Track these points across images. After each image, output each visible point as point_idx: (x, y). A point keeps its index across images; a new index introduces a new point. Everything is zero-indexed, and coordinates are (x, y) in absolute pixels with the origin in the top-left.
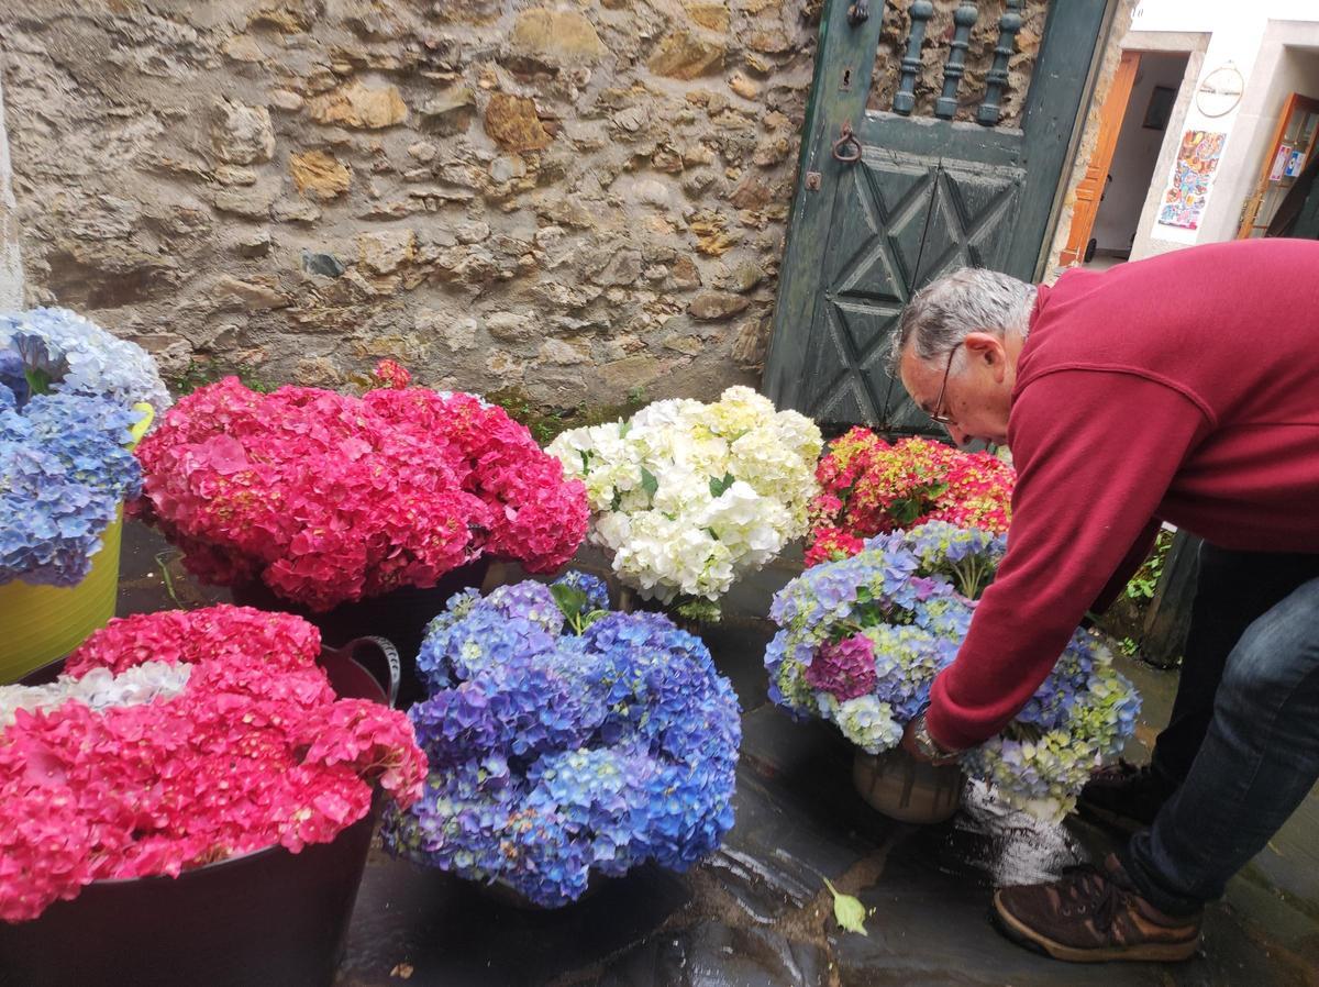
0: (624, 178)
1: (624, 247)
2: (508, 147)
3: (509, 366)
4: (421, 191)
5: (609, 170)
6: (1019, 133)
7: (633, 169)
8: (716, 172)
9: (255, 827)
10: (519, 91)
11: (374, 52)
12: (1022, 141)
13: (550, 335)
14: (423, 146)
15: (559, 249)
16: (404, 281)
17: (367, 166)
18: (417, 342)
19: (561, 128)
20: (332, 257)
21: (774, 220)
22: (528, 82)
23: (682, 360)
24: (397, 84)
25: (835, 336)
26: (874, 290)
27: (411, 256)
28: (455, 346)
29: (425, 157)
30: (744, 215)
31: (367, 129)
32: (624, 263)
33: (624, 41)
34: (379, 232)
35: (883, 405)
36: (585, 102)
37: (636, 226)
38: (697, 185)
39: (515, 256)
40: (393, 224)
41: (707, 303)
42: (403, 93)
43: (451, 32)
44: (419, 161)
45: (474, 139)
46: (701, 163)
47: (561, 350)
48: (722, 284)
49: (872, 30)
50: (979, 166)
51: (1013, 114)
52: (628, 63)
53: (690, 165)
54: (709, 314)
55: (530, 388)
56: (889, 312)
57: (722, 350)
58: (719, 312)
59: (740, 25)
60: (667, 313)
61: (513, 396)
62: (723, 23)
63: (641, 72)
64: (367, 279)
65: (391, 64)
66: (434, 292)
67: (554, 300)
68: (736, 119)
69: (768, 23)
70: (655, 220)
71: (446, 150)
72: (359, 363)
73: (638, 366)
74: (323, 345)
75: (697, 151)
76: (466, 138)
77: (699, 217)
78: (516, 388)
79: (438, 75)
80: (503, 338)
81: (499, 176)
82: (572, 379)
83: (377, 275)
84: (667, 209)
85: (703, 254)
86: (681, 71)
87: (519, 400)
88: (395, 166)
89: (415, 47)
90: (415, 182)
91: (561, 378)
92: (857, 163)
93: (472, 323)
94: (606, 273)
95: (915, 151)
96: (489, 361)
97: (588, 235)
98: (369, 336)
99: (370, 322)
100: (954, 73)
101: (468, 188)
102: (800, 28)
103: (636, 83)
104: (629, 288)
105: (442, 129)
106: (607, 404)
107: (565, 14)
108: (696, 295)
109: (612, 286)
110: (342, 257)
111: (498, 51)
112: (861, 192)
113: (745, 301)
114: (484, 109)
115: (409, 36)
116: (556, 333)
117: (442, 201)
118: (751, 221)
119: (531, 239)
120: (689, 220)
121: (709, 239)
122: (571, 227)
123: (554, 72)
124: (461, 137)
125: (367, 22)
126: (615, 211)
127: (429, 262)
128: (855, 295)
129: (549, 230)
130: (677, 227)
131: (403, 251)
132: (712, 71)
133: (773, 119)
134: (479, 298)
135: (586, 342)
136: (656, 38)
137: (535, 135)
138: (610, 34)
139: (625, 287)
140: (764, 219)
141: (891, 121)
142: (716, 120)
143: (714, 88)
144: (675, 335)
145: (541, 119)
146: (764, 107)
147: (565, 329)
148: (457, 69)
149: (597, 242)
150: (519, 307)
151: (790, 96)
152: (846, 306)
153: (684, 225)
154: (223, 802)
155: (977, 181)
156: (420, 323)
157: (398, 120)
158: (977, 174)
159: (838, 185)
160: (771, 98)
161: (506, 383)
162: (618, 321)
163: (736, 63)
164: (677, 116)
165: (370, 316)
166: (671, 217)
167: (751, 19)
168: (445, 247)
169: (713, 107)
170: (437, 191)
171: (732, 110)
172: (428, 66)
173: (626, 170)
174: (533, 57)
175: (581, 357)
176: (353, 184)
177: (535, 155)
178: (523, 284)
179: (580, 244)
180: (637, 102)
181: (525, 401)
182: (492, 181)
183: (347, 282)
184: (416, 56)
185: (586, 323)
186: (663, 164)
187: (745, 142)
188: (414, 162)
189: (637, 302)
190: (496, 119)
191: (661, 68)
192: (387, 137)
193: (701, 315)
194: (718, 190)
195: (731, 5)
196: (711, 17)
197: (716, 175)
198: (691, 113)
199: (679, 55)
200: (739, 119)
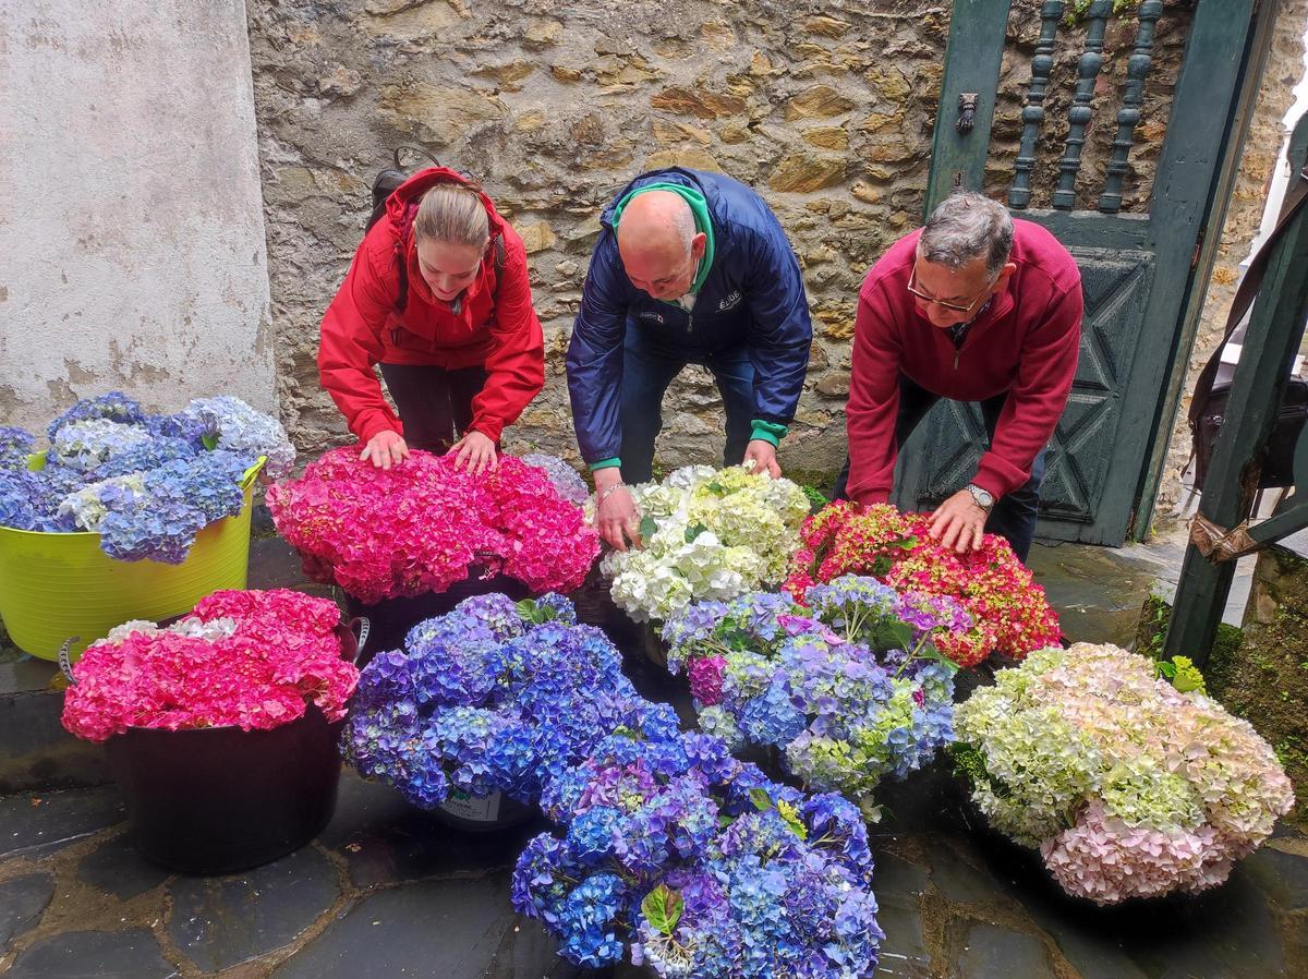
4: (566, 298)
6: (1145, 217)
8: (841, 267)
9: (229, 713)
11: (528, 198)
12: (1147, 224)
13: (682, 410)
14: (567, 264)
16: (555, 367)
18: (565, 415)
23: (811, 431)
24: (548, 218)
27: (559, 348)
29: (568, 272)
33: (742, 167)
38: (819, 279)
41: (834, 382)
42: (550, 224)
43: (589, 177)
44: (565, 275)
46: (823, 261)
47: (691, 423)
49: (981, 136)
50: (1100, 251)
51: (1142, 199)
53: (812, 263)
54: (836, 391)
55: (663, 454)
59: (860, 142)
62: (841, 142)
65: (542, 205)
67: (684, 381)
68: (858, 220)
69: (887, 138)
72: (518, 432)
75: (815, 253)
77: (824, 306)
79: (579, 210)
82: (703, 447)
85: (830, 338)
86: (801, 185)
88: (545, 280)
89: (561, 191)
90: (562, 291)
91: (693, 446)
100: (1069, 168)
102: (923, 138)
105: (583, 250)
107: (689, 152)
108: (824, 375)
115: (557, 184)
116: (687, 408)
121: (835, 325)
125: (522, 177)
131: (552, 344)
132: (831, 183)
133: (898, 218)
135: (715, 415)
136: (775, 162)
138: (729, 163)
142: (838, 223)
143: (837, 197)
146: (888, 209)
147: (695, 404)
148: (595, 204)
151: (916, 197)
154: (214, 695)
155: (1099, 265)
157: (548, 245)
158: (1100, 259)
160: (895, 200)
163: (857, 174)
164: (797, 223)
167: (868, 136)
169: (834, 212)
171: (854, 214)
172: (571, 204)
175: (709, 428)
184: (561, 198)
185: (714, 400)
187: (867, 240)
188: (560, 276)
191: (781, 186)
192: (538, 259)
193: (828, 392)
194: (842, 282)
195: (848, 127)
196: (828, 139)
197: (840, 270)
198: (812, 220)
199: (797, 174)
200: (861, 221)
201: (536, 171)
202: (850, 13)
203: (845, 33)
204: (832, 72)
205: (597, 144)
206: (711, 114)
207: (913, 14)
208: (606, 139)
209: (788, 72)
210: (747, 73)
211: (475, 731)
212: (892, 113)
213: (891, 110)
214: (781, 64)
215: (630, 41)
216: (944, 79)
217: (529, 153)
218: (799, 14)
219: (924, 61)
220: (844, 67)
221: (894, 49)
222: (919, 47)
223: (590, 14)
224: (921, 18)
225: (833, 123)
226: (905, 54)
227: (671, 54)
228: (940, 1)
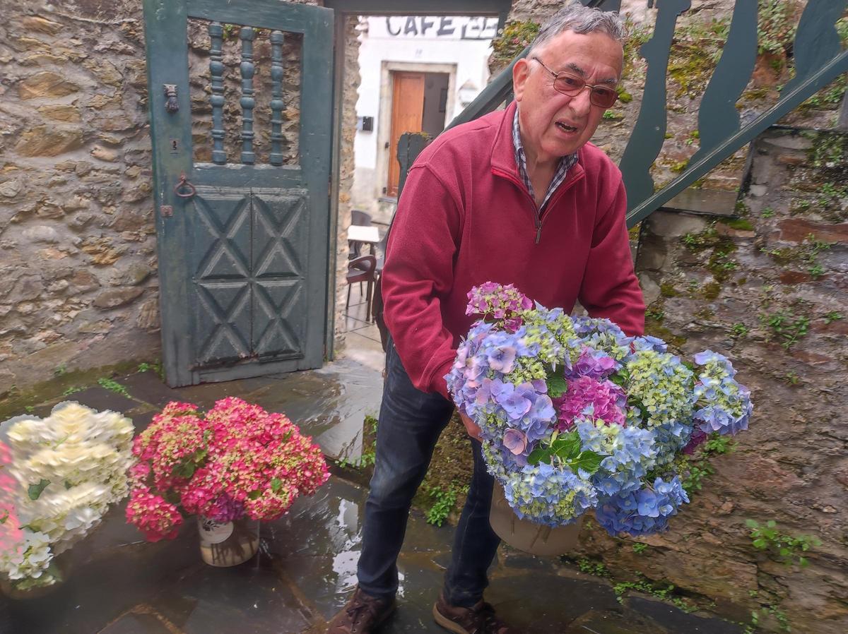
0: (13, 228)
1: (25, 275)
6: (298, 168)
7: (20, 221)
8: (94, 211)
12: (301, 172)
21: (149, 234)
23: (97, 338)
25: (206, 305)
26: (226, 273)
30: (125, 235)
32: (28, 286)
35: (249, 342)
37: (32, 259)
38: (79, 223)
41: (108, 297)
46: (79, 208)
48: (118, 282)
49: (185, 113)
50: (277, 190)
51: (294, 156)
53: (70, 211)
54: (111, 304)
56: (240, 285)
57: (130, 324)
58: (120, 301)
59: (90, 116)
60: (76, 310)
62: (75, 116)
63: (10, 156)
68: (102, 176)
69: (112, 113)
70: (49, 252)
73: (59, 350)
75: (72, 202)
84: (57, 243)
85: (97, 265)
86: (47, 151)
92: (194, 197)
94: (12, 295)
95: (232, 185)
100: (247, 137)
102: (140, 113)
103: (8, 164)
104: (37, 301)
106: (36, 382)
108: (98, 293)
109: (21, 302)
112: (201, 214)
113: (140, 289)
118: (132, 238)
120: (80, 246)
121: (100, 255)
126: (10, 252)
128: (212, 278)
130: (69, 253)
132: (74, 147)
133: (133, 171)
135: (8, 344)
136: (18, 133)
139: (32, 301)
140: (143, 235)
141: (212, 168)
142: (85, 178)
143: (78, 158)
144: (86, 323)
146: (124, 165)
151: (143, 155)
152: (208, 286)
153: (74, 250)
155: (278, 199)
158: (278, 195)
159: (184, 211)
160: (127, 158)
162: (33, 324)
163: (93, 140)
164: (50, 181)
166: (62, 247)
167: (98, 112)
169: (80, 170)
171: (97, 171)
173: (14, 223)
175: (4, 355)
180: (12, 177)
185: (6, 331)
186: (47, 214)
187: (112, 189)
189: (47, 308)
191: (28, 151)
193: (105, 306)
194: (98, 223)
195: (78, 105)
196: (64, 114)
197: (94, 214)
198: (62, 178)
199: (41, 142)
200: (104, 175)
202: (59, 16)
203: (60, 31)
204: (55, 62)
207: (112, 22)
209: (14, 60)
212: (112, 94)
213: (112, 93)
214: (6, 55)
216: (147, 71)
218: (15, 14)
219: (128, 57)
220: (64, 58)
221: (103, 47)
222: (122, 46)
224: (120, 25)
225: (66, 102)
226: (110, 50)
228: (131, 13)
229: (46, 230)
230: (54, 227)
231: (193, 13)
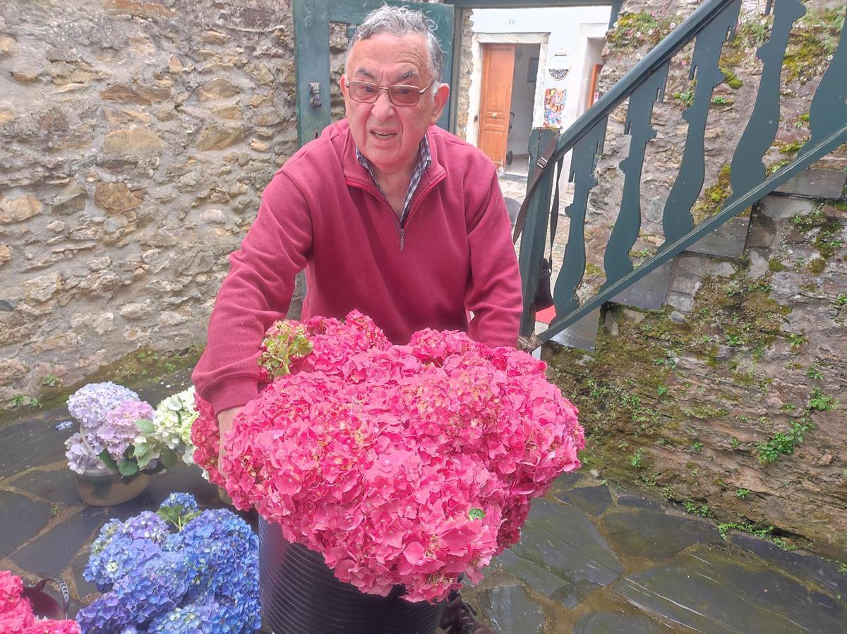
0: (193, 212)
1: (201, 251)
2: (113, 211)
3: (140, 334)
4: (60, 248)
5: (182, 210)
7: (198, 206)
8: (252, 196)
10: (114, 179)
11: (13, 178)
13: (164, 310)
14: (56, 223)
15: (159, 261)
16: (59, 301)
17: (20, 242)
18: (74, 334)
19: (146, 193)
20: (6, 300)
22: (119, 172)
24: (33, 191)
27: (61, 287)
28: (100, 331)
29: (58, 230)
31: (16, 221)
32: (203, 259)
33: (176, 137)
34: (37, 278)
36: (159, 176)
37: (206, 237)
38: (240, 206)
39: (131, 271)
40: (45, 271)
42: (37, 196)
43: (62, 156)
44: (55, 232)
45: (90, 212)
46: (241, 194)
47: (172, 317)
52: (182, 149)
53: (234, 196)
55: (156, 343)
59: (249, 114)
61: (146, 351)
62: (238, 115)
63: (192, 151)
64: (33, 307)
65: (26, 182)
66: (80, 303)
67: (162, 290)
69: (266, 110)
70: (218, 231)
71: (72, 223)
74: (11, 352)
75: (235, 189)
76: (84, 212)
77: (246, 222)
78: (147, 346)
79: (58, 182)
80: (133, 319)
81: (111, 229)
82: (183, 332)
83: (39, 303)
84: (224, 223)
86: (218, 145)
87: (149, 352)
88: (39, 238)
89: (40, 169)
90: (55, 244)
91: (176, 333)
93: (110, 315)
94: (192, 267)
96: (126, 334)
97: (176, 248)
98: (41, 339)
99: (40, 330)
101: (91, 240)
102: (286, 108)
103: (190, 158)
104: (209, 272)
105: (67, 211)
107: (135, 130)
109: (198, 274)
110: (13, 298)
111: (96, 159)
114: (93, 193)
115: (36, 164)
116: (167, 308)
117: (75, 251)
119: (139, 259)
120: (240, 226)
122: (164, 247)
123: (135, 163)
124: (81, 213)
125: (4, 163)
126: (191, 231)
127: (72, 288)
129: (150, 252)
130: (232, 232)
131: (55, 286)
132: (236, 141)
133: (280, 160)
134: (112, 299)
135: (188, 308)
136: (198, 131)
137: (130, 200)
138: (167, 135)
139: (205, 273)
142: (245, 168)
143: (240, 150)
145: (132, 191)
146: (274, 155)
147: (173, 304)
148: (70, 175)
149: (183, 251)
150: (139, 299)
151: (288, 145)
153: (236, 229)
156: (74, 323)
157: (37, 212)
160: (276, 149)
161: (139, 344)
162: (206, 292)
163: (251, 134)
164: (220, 171)
165: (39, 327)
166: (228, 227)
167: (255, 110)
168: (83, 277)
169: (241, 161)
170: (70, 246)
171: (254, 161)
172: (51, 177)
173: (194, 207)
174: (120, 159)
175: (185, 318)
176: (12, 255)
177: (132, 212)
178: (139, 285)
179: (172, 255)
180: (193, 168)
181: (154, 352)
182: (106, 233)
183: (20, 312)
184: (41, 174)
185: (185, 299)
186: (217, 199)
187: (265, 176)
188: (52, 233)
189: (216, 278)
190: (102, 198)
191: (204, 147)
192: (31, 224)
194: (254, 206)
195: (241, 104)
196: (230, 113)
197: (251, 198)
198: (228, 168)
199: (214, 137)
200: (259, 164)
201: (16, 155)
202: (228, 29)
203: (228, 42)
204: (224, 68)
205: (64, 131)
206: (148, 102)
207: (267, 30)
208: (70, 126)
209: (195, 69)
210: (167, 71)
211: (191, 625)
212: (266, 93)
213: (266, 92)
214: (189, 66)
215: (74, 51)
216: (295, 70)
217: (7, 143)
218: (196, 30)
219: (278, 59)
220: (231, 64)
221: (260, 52)
222: (274, 51)
223: (38, 30)
224: (273, 32)
225: (231, 102)
226: (266, 55)
227: (108, 60)
228: (282, 21)
229: (216, 212)
230: (222, 210)
231: (333, 18)
